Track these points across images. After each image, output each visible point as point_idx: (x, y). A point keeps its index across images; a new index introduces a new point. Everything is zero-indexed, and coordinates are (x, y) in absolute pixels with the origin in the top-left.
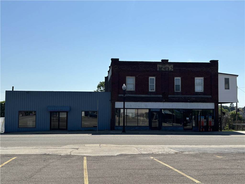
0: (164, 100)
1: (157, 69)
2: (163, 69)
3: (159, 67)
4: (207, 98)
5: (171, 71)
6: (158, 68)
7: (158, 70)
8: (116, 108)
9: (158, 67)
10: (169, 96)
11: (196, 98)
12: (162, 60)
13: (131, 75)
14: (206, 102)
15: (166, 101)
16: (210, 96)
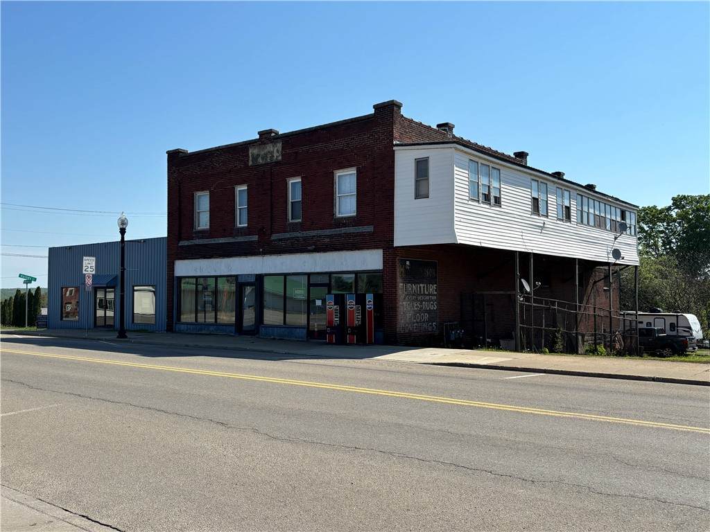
0: (261, 250)
1: (248, 161)
2: (260, 161)
3: (252, 155)
4: (362, 234)
5: (277, 163)
6: (251, 158)
7: (250, 163)
8: (177, 277)
9: (250, 155)
10: (274, 237)
11: (330, 237)
12: (261, 134)
13: (203, 189)
14: (359, 250)
15: (264, 253)
16: (370, 229)
